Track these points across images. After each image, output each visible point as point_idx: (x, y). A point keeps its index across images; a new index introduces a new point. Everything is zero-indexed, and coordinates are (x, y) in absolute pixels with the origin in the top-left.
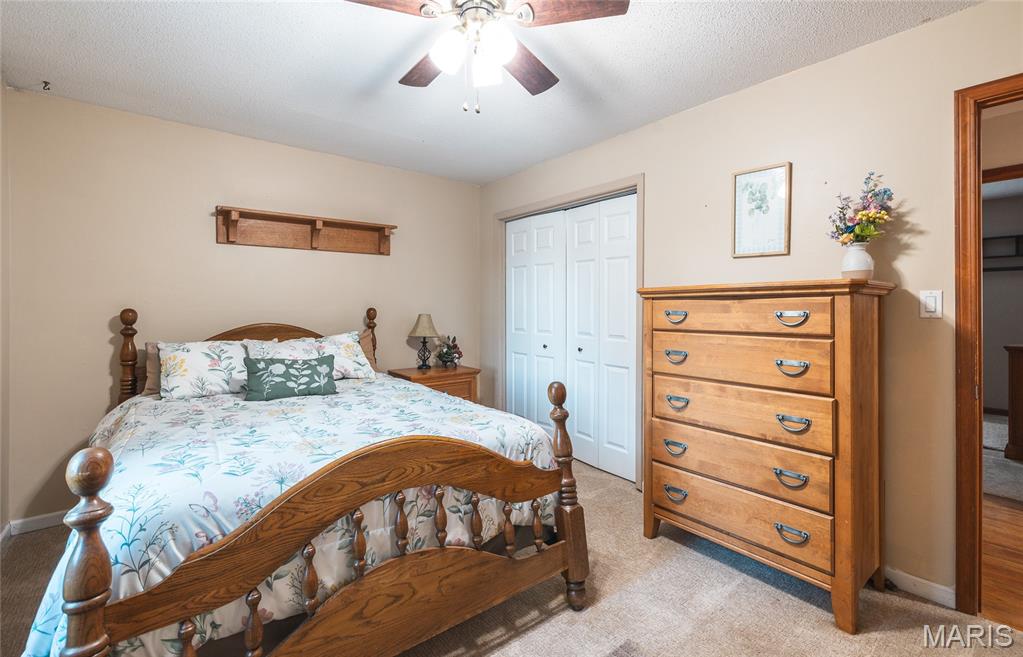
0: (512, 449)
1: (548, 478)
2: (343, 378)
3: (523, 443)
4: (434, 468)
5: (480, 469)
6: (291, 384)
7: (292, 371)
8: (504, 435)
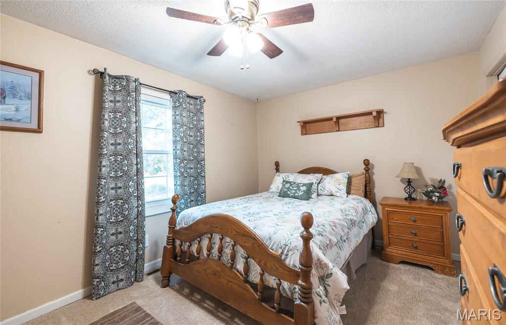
0: (275, 243)
1: (288, 271)
2: (331, 195)
3: (283, 243)
4: (232, 232)
5: (250, 243)
6: (289, 192)
7: (291, 187)
8: (275, 233)
